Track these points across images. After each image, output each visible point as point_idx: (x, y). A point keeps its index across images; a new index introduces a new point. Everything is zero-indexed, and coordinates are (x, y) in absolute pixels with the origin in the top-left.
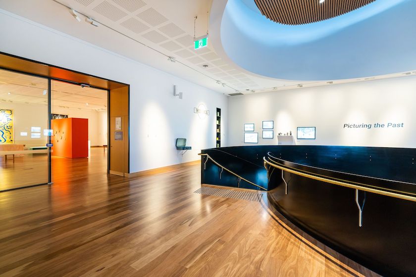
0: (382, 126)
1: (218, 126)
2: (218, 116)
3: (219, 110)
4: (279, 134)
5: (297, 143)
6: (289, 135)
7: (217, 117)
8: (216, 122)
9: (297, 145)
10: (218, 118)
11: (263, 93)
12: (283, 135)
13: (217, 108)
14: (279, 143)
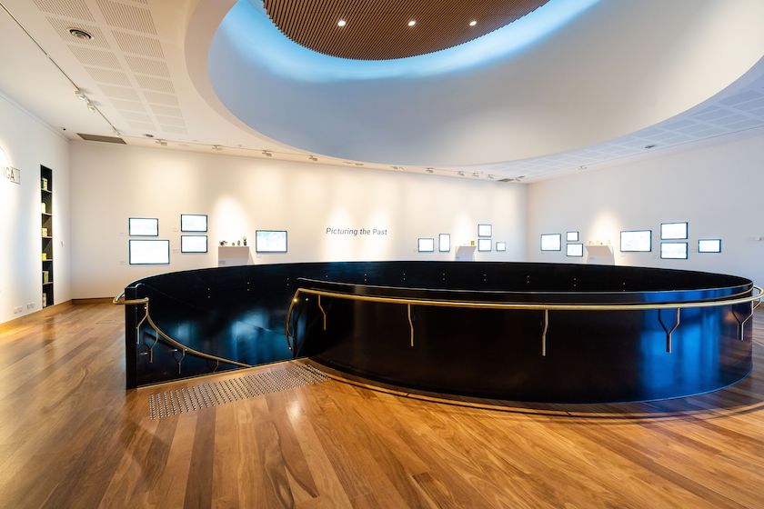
0: (368, 232)
1: (46, 219)
2: (45, 189)
3: (46, 173)
4: (222, 244)
5: (256, 260)
6: (242, 245)
7: (43, 192)
8: (41, 208)
9: (256, 264)
10: (46, 197)
11: (184, 152)
12: (229, 245)
13: (42, 167)
14: (220, 262)
